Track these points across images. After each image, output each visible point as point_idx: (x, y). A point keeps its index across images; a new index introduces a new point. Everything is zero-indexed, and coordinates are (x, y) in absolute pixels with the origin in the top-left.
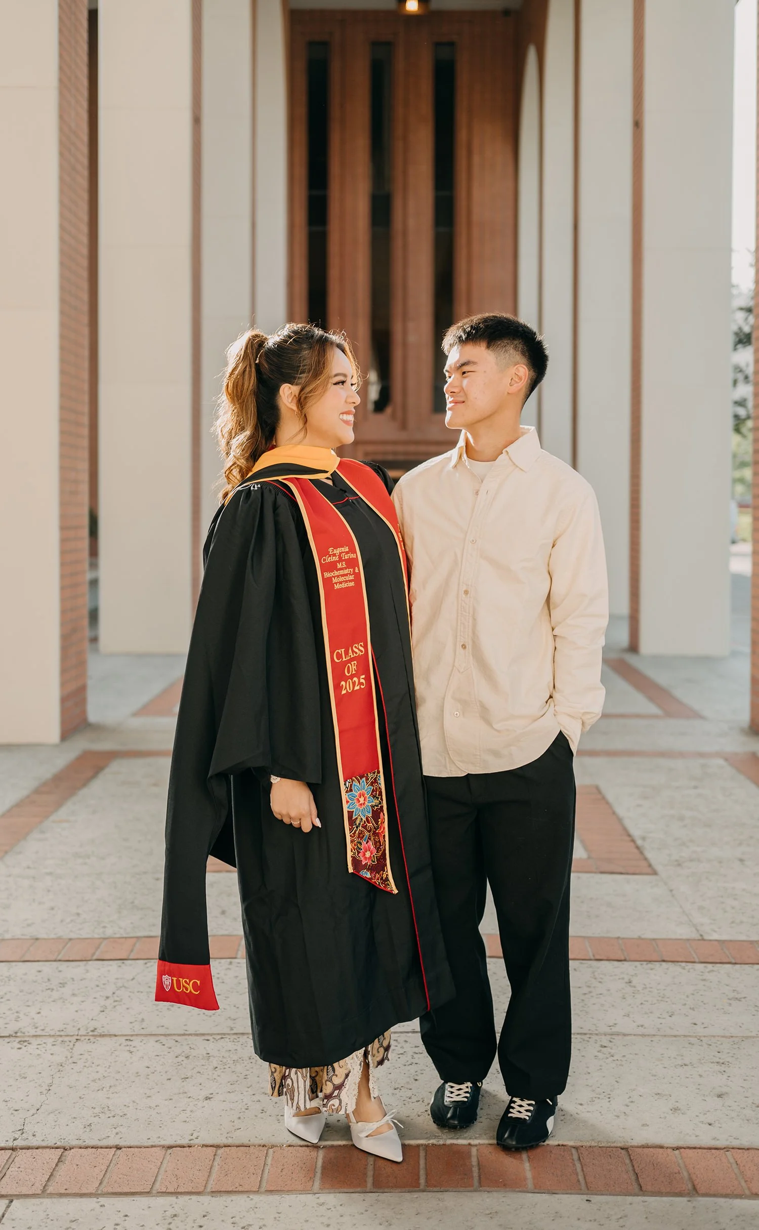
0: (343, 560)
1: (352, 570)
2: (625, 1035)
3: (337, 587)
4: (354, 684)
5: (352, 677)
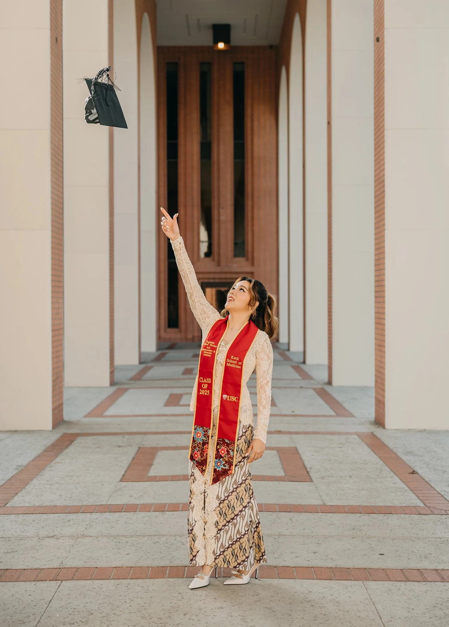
0: (210, 346)
1: (212, 351)
2: (284, 535)
3: (205, 355)
4: (205, 392)
5: (205, 389)
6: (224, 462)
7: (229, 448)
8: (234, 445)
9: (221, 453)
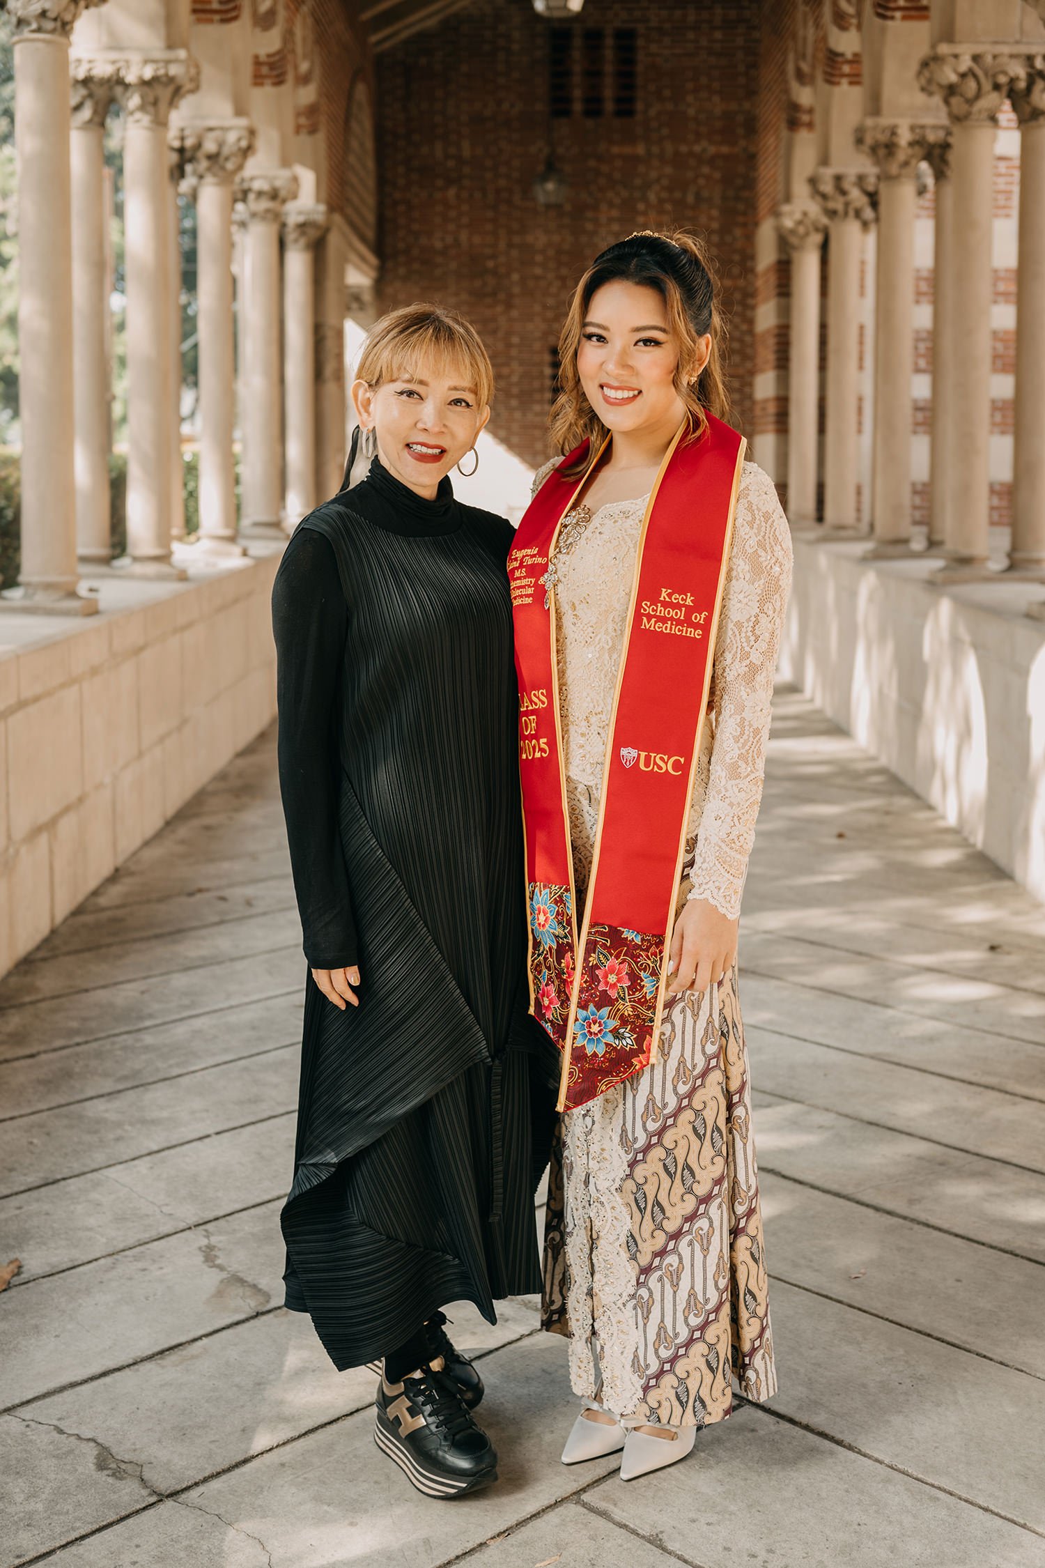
0: (524, 567)
4: (534, 749)
5: (531, 737)
6: (613, 1024)
7: (637, 963)
8: (661, 952)
9: (607, 983)
